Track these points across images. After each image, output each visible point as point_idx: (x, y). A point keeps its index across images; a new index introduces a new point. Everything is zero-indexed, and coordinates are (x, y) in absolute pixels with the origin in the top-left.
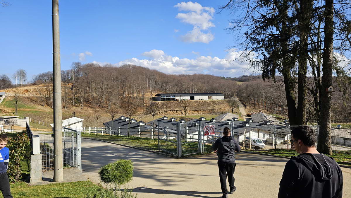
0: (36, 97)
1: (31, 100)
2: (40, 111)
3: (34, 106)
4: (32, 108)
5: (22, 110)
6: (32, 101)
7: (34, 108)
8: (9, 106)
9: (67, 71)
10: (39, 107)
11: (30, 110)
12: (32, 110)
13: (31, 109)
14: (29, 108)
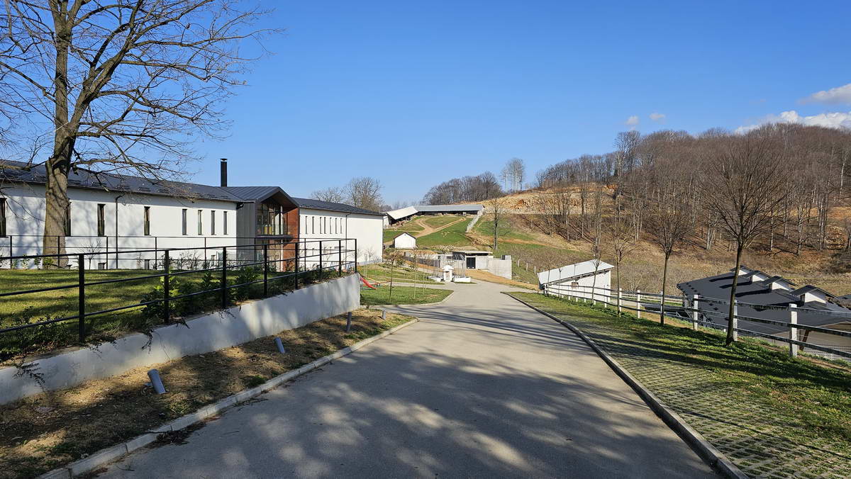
0: (537, 216)
1: (525, 220)
2: (542, 246)
3: (532, 234)
4: (527, 238)
5: (508, 241)
6: (528, 223)
7: (531, 239)
8: (485, 233)
9: (607, 156)
10: (541, 238)
11: (522, 241)
12: (527, 242)
13: (524, 240)
14: (521, 237)
